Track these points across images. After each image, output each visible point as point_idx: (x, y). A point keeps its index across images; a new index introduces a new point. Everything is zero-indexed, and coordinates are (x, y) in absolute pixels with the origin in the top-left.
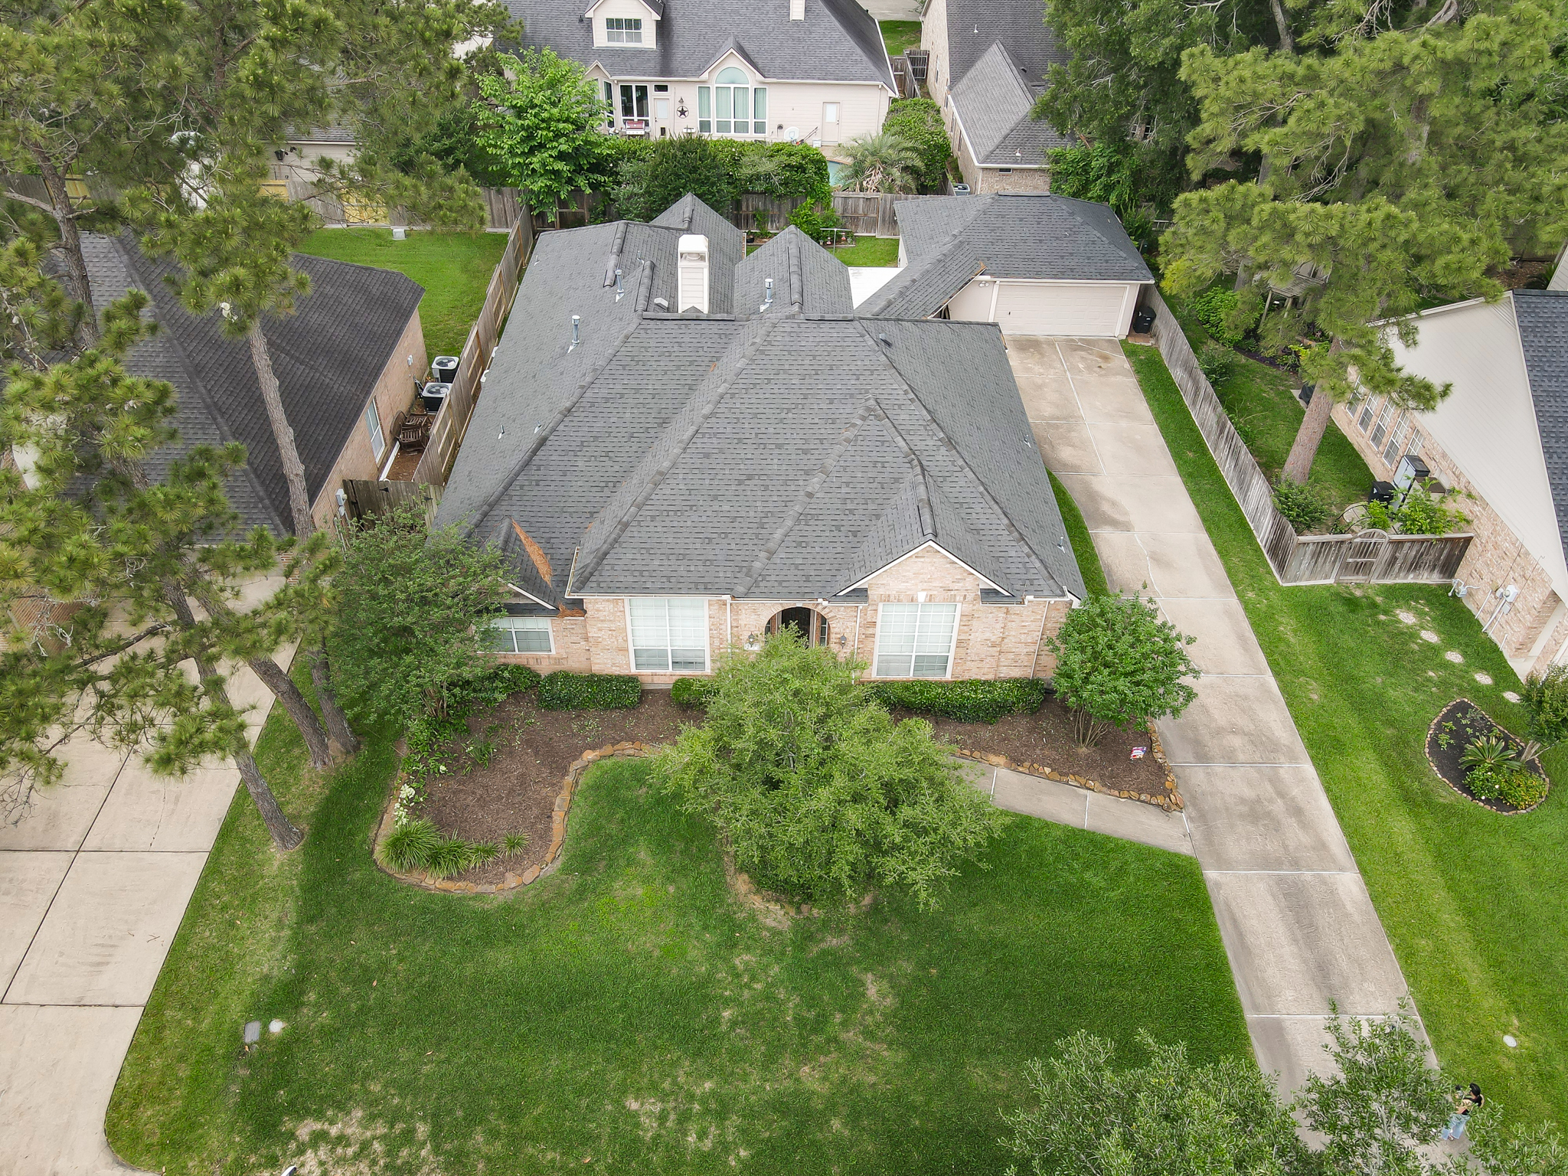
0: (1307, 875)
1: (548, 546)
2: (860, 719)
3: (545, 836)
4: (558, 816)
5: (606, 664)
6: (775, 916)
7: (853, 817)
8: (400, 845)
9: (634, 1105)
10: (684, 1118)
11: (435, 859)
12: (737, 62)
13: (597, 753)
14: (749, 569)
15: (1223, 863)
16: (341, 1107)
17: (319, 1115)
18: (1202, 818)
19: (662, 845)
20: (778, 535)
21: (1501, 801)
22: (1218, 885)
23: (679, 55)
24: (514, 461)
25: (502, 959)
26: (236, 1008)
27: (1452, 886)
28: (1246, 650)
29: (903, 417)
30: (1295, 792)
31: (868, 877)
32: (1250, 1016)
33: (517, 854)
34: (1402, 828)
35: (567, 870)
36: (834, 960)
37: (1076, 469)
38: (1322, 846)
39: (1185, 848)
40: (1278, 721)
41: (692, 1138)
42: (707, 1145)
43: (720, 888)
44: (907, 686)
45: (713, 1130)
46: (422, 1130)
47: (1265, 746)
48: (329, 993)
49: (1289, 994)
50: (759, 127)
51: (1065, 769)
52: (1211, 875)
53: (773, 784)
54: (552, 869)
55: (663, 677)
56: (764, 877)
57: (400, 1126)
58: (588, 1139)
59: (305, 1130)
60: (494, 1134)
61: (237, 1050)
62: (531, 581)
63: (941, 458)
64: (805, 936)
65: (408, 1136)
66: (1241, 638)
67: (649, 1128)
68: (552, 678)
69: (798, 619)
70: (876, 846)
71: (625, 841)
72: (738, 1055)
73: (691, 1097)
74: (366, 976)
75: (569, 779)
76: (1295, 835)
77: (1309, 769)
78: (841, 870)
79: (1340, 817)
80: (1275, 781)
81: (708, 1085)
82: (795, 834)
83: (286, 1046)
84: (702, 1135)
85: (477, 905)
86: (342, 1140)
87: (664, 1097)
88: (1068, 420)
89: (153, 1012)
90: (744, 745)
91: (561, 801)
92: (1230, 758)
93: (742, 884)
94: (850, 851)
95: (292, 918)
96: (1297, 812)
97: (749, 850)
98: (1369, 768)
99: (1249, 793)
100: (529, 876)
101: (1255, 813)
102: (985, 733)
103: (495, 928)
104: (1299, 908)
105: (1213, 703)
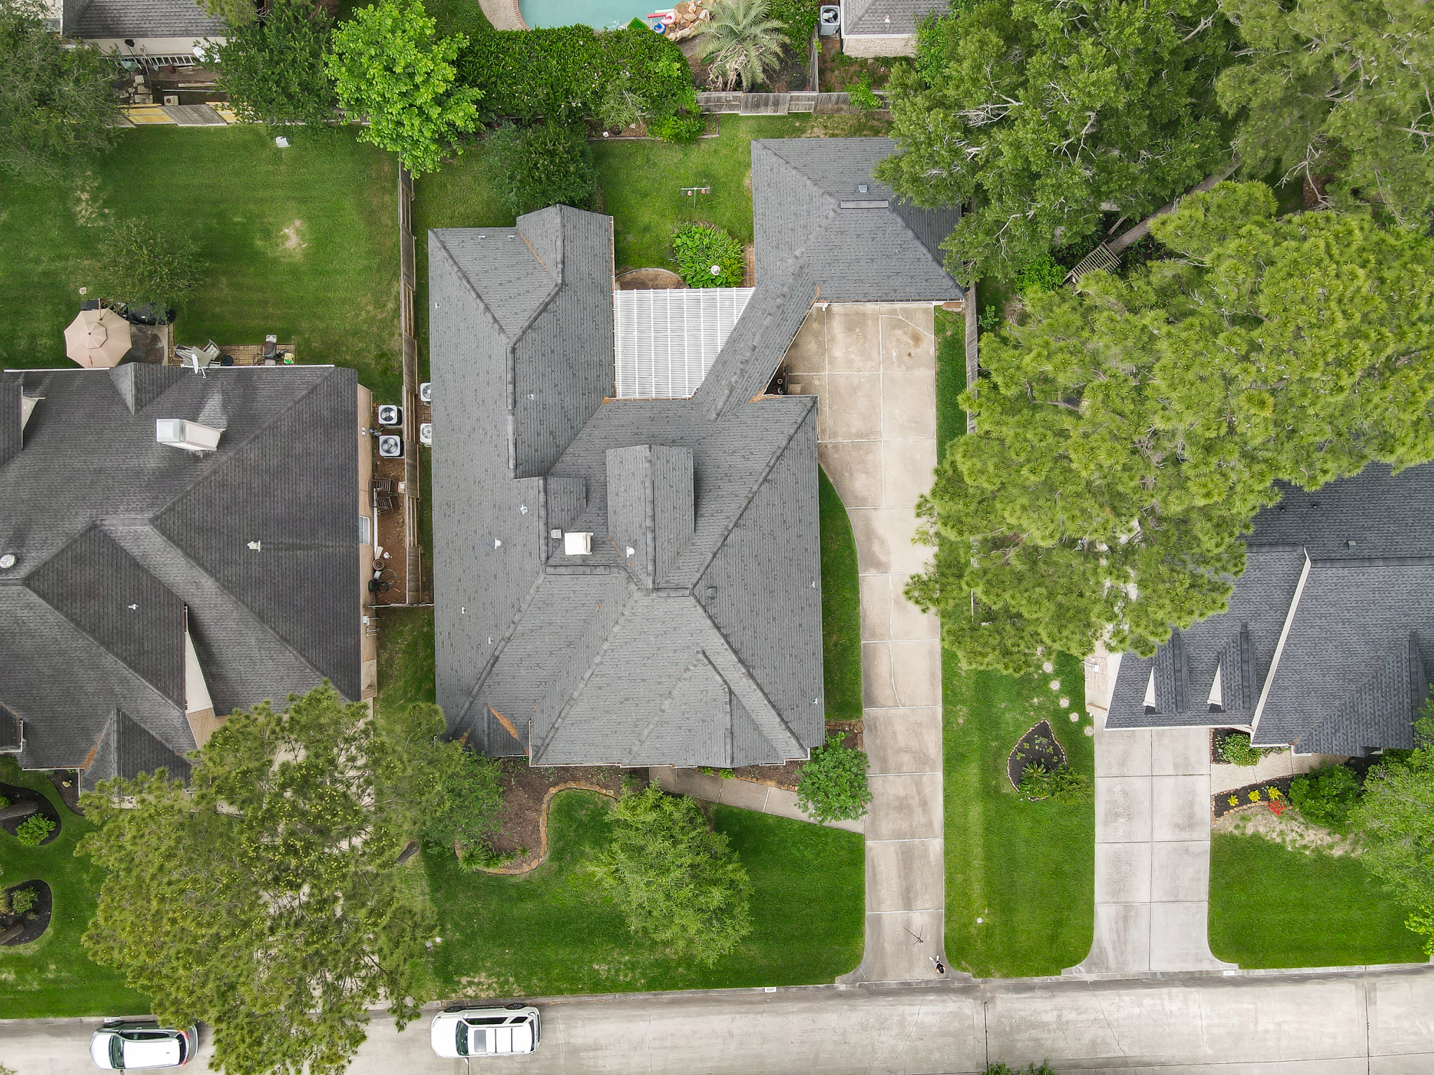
0: (917, 841)
3: (538, 842)
4: (543, 829)
9: (597, 967)
10: (617, 971)
13: (558, 788)
14: (631, 749)
15: (877, 837)
16: (477, 972)
17: (468, 975)
18: (875, 813)
20: (646, 732)
22: (871, 849)
25: (529, 906)
27: (986, 849)
28: (932, 685)
30: (927, 791)
32: (868, 913)
33: (524, 853)
34: (976, 811)
35: (552, 859)
37: (863, 501)
38: (930, 824)
39: (861, 831)
40: (933, 743)
41: (621, 977)
42: (628, 979)
45: (630, 975)
46: (511, 979)
47: (921, 759)
48: (456, 924)
49: (889, 902)
52: (869, 843)
54: (544, 859)
57: (502, 979)
58: (579, 979)
59: (464, 980)
60: (541, 980)
61: (425, 951)
65: (507, 981)
66: (933, 675)
67: (604, 975)
71: (577, 843)
72: (639, 945)
73: (620, 963)
74: (470, 917)
75: (544, 806)
76: (919, 818)
77: (940, 775)
79: (946, 807)
80: (919, 785)
81: (627, 958)
83: (445, 948)
84: (625, 976)
85: (512, 880)
86: (479, 983)
87: (609, 963)
91: (542, 821)
92: (899, 770)
95: (427, 890)
96: (924, 804)
98: (972, 774)
99: (902, 793)
100: (534, 864)
101: (902, 805)
103: (525, 892)
104: (907, 860)
105: (899, 728)
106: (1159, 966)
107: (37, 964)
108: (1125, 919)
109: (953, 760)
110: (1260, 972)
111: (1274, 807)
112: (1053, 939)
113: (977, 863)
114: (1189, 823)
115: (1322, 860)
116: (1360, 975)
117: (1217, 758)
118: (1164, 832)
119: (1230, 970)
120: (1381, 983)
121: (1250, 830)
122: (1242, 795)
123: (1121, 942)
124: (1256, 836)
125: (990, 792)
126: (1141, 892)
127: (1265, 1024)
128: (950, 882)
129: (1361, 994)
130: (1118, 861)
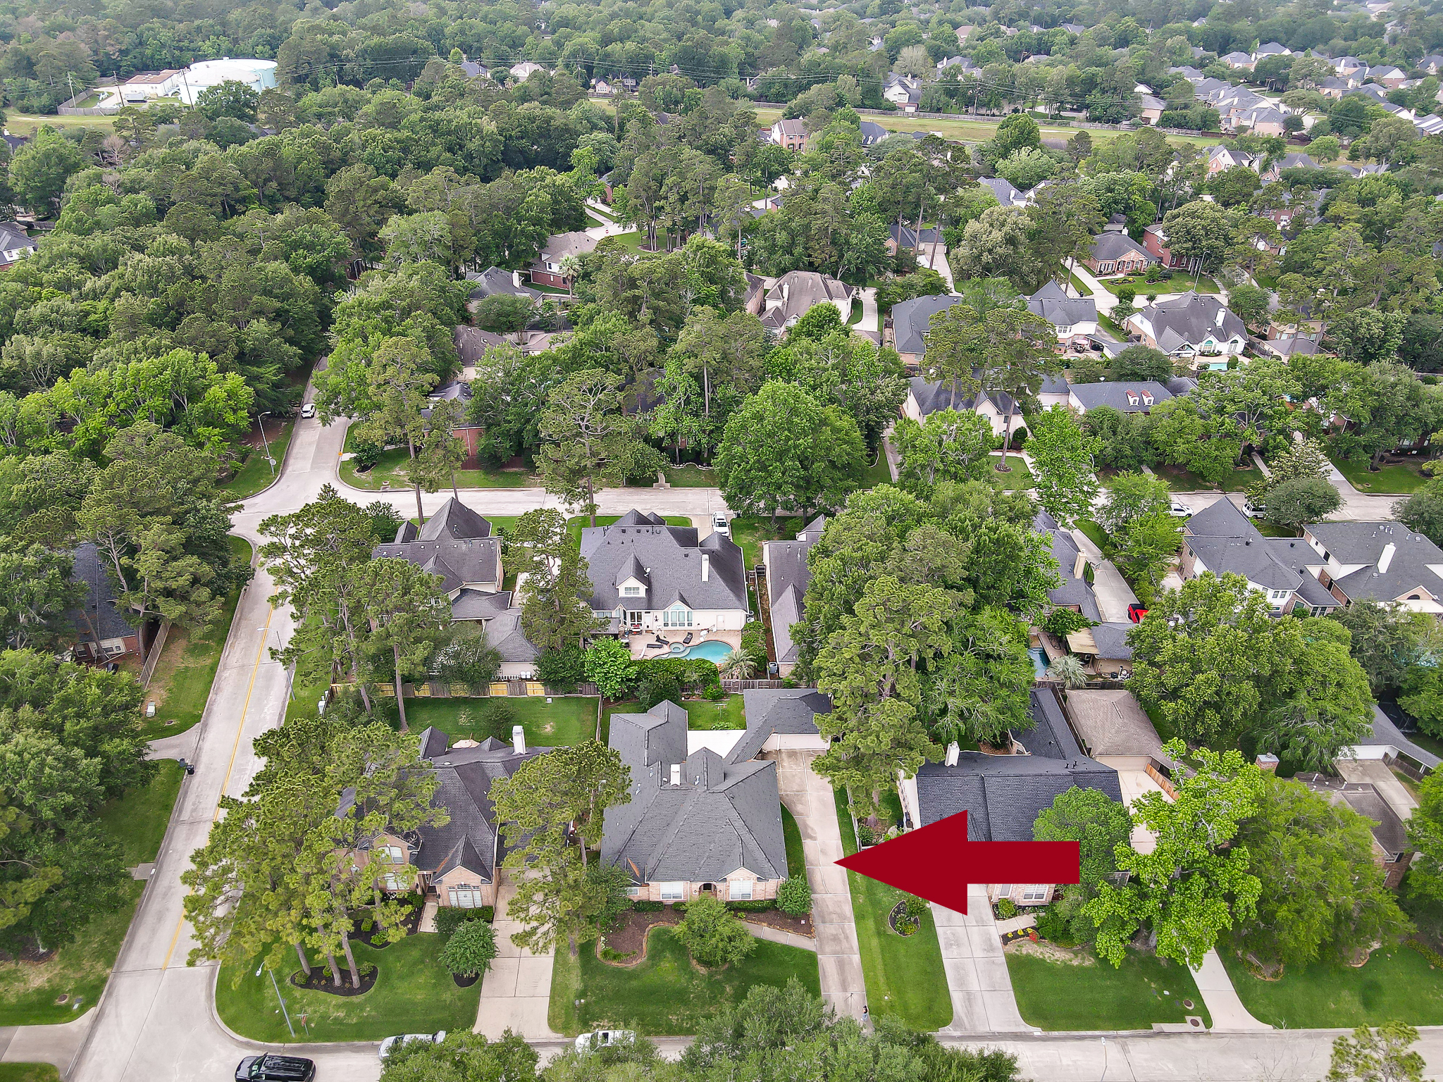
0: (846, 956)
1: (637, 864)
2: (723, 920)
3: (641, 950)
4: (644, 944)
5: (654, 898)
6: (703, 970)
7: (720, 945)
8: (605, 954)
9: (671, 1018)
10: (682, 1020)
11: (615, 958)
12: (679, 603)
13: (653, 925)
15: (823, 953)
16: (603, 1019)
17: (598, 1021)
18: (820, 941)
19: (673, 952)
20: (702, 862)
21: (903, 933)
22: (821, 959)
23: (655, 600)
24: (627, 836)
25: (634, 983)
26: (572, 997)
27: (884, 960)
28: (844, 885)
29: (736, 824)
30: (848, 932)
31: (724, 960)
33: (633, 955)
34: (875, 942)
35: (648, 959)
36: (719, 982)
38: (852, 948)
39: (813, 949)
40: (848, 910)
41: (684, 1025)
42: (688, 1026)
43: (689, 963)
44: (739, 902)
45: (690, 1023)
46: (621, 1023)
47: (843, 917)
48: (593, 993)
49: (834, 987)
50: (690, 624)
51: (783, 927)
52: (819, 957)
53: (702, 936)
54: (644, 959)
55: (671, 901)
56: (701, 961)
57: (616, 1023)
58: (660, 1025)
59: (595, 1024)
61: (575, 1007)
62: (635, 877)
63: (747, 837)
64: (711, 976)
65: (619, 1024)
66: (843, 881)
67: (674, 1023)
68: (639, 902)
69: (707, 887)
70: (726, 951)
71: (663, 951)
72: (695, 1005)
73: (684, 1015)
74: (602, 989)
75: (646, 933)
76: (845, 944)
77: (853, 925)
78: (718, 958)
79: (858, 940)
80: (843, 929)
81: (688, 1013)
82: (707, 950)
83: (587, 1005)
84: (687, 1023)
85: (627, 970)
86: (604, 1026)
87: (678, 1015)
88: (801, 792)
89: (552, 997)
90: (695, 927)
91: (645, 940)
92: (831, 922)
93: (694, 962)
94: (720, 953)
95: (580, 974)
96: (847, 938)
97: (697, 954)
98: (870, 924)
99: (835, 932)
100: (639, 962)
101: (835, 939)
102: (761, 916)
103: (632, 975)
104: (841, 965)
105: (830, 904)
106: (996, 1028)
107: (361, 1007)
108: (969, 1000)
109: (859, 917)
110: (1056, 1033)
111: (1034, 940)
112: (930, 1008)
113: (880, 967)
114: (991, 948)
115: (1067, 967)
116: (1115, 1037)
117: (997, 917)
118: (979, 953)
119: (1037, 1032)
120: (1129, 1041)
121: (1024, 952)
122: (1016, 935)
123: (970, 1013)
124: (1028, 955)
125: (880, 933)
126: (974, 985)
127: (1065, 1061)
128: (866, 977)
129: (1119, 1047)
130: (957, 968)
